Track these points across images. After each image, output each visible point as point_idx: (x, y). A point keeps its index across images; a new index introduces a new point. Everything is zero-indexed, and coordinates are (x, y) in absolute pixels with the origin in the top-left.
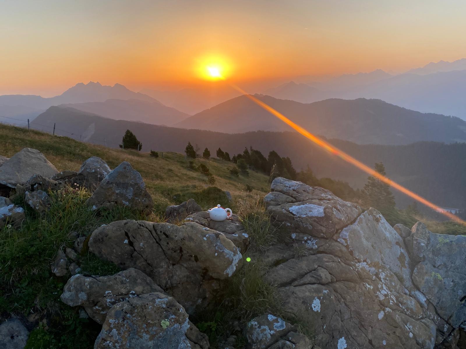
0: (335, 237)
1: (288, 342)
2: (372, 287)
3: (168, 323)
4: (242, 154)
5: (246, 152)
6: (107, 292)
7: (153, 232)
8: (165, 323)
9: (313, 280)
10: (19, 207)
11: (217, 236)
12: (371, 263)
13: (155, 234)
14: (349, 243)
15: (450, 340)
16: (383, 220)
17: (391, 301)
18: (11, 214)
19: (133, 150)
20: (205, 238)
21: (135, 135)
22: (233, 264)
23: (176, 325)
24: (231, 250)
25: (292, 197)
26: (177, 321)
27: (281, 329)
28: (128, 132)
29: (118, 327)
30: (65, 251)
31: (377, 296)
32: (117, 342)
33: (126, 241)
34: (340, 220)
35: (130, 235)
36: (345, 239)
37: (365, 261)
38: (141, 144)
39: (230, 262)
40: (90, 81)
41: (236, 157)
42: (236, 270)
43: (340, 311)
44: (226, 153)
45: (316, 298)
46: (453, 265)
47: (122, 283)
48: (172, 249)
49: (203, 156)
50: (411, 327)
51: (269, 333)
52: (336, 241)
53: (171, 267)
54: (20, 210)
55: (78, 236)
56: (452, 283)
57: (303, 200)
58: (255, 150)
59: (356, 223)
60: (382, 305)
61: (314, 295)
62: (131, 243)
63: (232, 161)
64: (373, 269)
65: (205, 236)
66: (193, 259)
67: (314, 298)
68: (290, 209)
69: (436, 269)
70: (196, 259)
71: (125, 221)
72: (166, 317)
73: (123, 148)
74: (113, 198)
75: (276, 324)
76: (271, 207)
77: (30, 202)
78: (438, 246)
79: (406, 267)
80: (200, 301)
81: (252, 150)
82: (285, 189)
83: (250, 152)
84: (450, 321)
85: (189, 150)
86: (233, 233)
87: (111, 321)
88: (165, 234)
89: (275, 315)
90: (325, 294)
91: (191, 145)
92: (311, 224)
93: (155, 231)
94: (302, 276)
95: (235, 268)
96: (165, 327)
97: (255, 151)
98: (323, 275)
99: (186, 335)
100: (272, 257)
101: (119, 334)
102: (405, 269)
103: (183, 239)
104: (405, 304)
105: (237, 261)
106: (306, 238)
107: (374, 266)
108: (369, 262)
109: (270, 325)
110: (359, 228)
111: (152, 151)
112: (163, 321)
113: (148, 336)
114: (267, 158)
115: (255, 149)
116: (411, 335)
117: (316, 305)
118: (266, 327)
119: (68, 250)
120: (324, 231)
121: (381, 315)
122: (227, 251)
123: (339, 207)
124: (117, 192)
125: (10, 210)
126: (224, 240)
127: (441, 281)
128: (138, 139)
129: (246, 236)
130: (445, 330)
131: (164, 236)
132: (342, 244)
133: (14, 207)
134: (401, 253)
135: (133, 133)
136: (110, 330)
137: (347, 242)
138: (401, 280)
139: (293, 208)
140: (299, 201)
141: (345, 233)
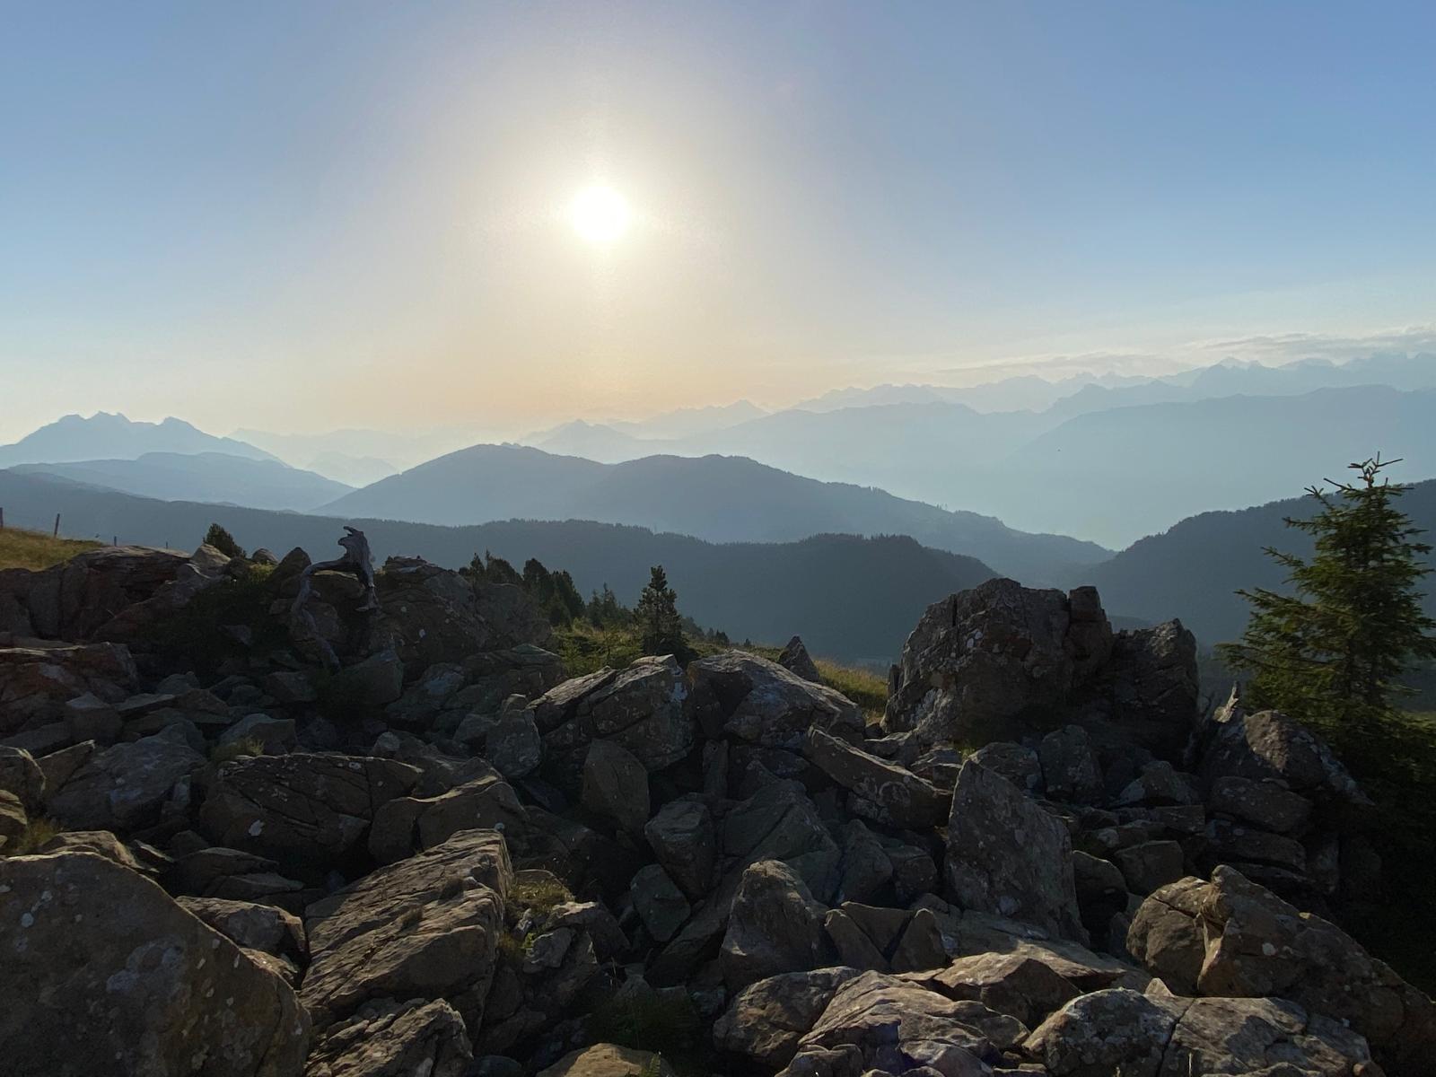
1: (385, 622)
2: (442, 607)
4: (469, 566)
5: (476, 563)
17: (455, 616)
31: (445, 612)
43: (420, 615)
50: (468, 629)
58: (497, 558)
60: (449, 616)
64: (445, 600)
79: (473, 602)
81: (488, 557)
83: (485, 563)
90: (409, 605)
97: (496, 561)
104: (466, 619)
114: (522, 573)
115: (496, 556)
116: (467, 633)
121: (447, 621)
138: (467, 608)
139: (400, 570)
140: (405, 566)
141: (428, 580)
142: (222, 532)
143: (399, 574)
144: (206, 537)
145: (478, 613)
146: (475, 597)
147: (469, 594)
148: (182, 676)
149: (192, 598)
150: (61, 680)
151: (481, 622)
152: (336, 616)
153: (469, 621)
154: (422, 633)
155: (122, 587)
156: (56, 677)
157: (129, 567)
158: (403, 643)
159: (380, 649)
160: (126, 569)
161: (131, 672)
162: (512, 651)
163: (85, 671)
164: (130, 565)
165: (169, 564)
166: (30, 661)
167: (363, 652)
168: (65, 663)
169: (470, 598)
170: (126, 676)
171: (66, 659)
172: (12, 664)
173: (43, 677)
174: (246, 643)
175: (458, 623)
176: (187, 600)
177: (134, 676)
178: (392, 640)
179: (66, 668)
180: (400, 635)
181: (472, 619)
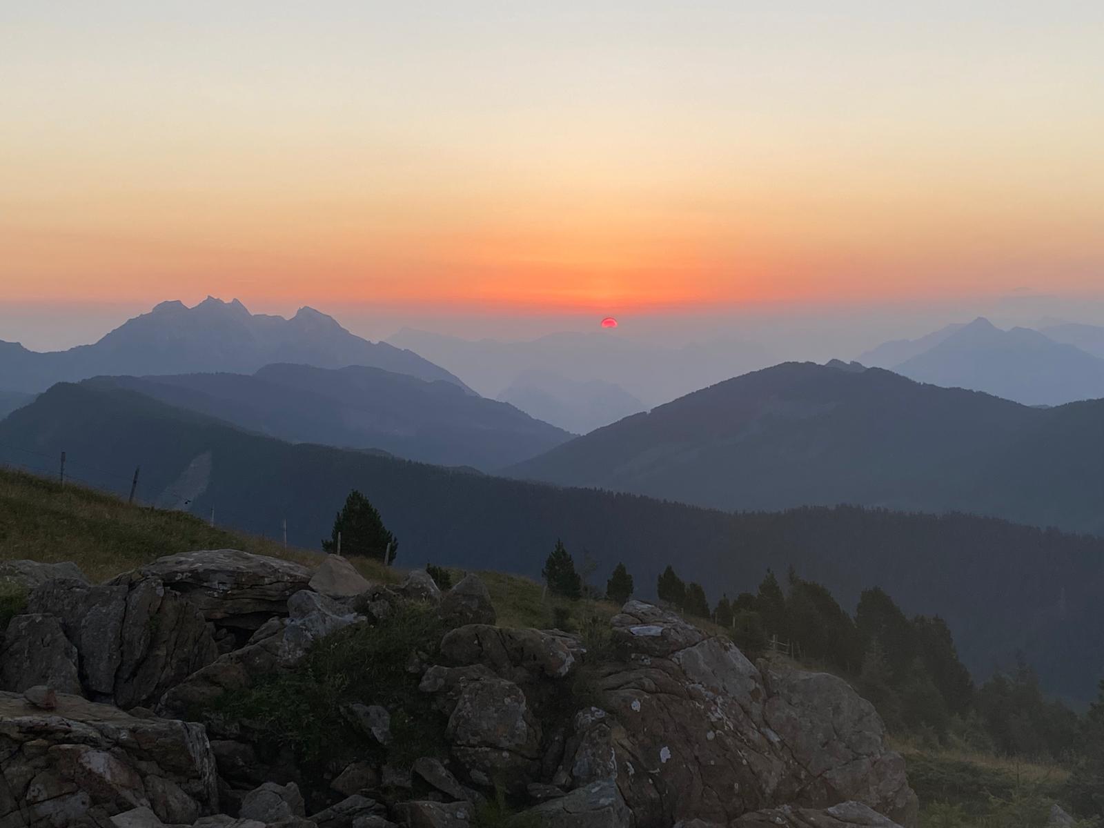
0: (669, 657)
1: (604, 725)
2: (703, 707)
3: (509, 700)
4: (755, 592)
6: (461, 678)
7: (500, 635)
8: (507, 700)
9: (637, 686)
10: (363, 615)
11: (554, 639)
12: (708, 687)
13: (501, 637)
14: (681, 662)
15: (808, 789)
16: (735, 650)
17: (726, 727)
18: (356, 622)
19: (371, 562)
20: (543, 641)
21: (376, 510)
22: (566, 665)
23: (516, 704)
24: (564, 652)
25: (639, 619)
26: (516, 701)
27: (601, 717)
28: (355, 497)
29: (471, 701)
30: (417, 653)
31: (708, 717)
32: (469, 712)
33: (476, 642)
34: (677, 640)
35: (479, 636)
36: (678, 658)
37: (699, 683)
38: (395, 540)
39: (563, 662)
40: (209, 296)
41: (731, 604)
42: (568, 672)
43: (663, 720)
44: (693, 585)
45: (637, 700)
46: (810, 704)
47: (474, 671)
48: (515, 649)
49: (608, 593)
50: (746, 754)
51: (590, 718)
52: (671, 660)
53: (513, 668)
54: (364, 618)
55: (428, 641)
56: (810, 724)
57: (649, 623)
59: (695, 647)
60: (714, 727)
61: (635, 696)
62: (480, 644)
63: (714, 616)
64: (710, 694)
65: (543, 639)
66: (532, 658)
67: (634, 700)
68: (632, 629)
69: (791, 706)
70: (535, 659)
71: (475, 625)
72: (509, 696)
73: (339, 551)
74: (459, 609)
75: (597, 713)
76: (615, 628)
77: (374, 611)
78: (795, 682)
79: (759, 703)
80: (537, 705)
82: (634, 612)
83: (784, 587)
84: (809, 768)
85: (557, 567)
86: (573, 648)
87: (466, 696)
88: (509, 636)
89: (597, 707)
90: (646, 698)
91: (564, 553)
92: (646, 642)
93: (502, 634)
94: (628, 683)
95: (567, 670)
96: (506, 703)
98: (647, 683)
99: (523, 716)
100: (606, 670)
101: (472, 706)
102: (757, 705)
103: (525, 640)
104: (745, 734)
105: (570, 663)
106: (643, 657)
107: (712, 690)
108: (705, 685)
109: (593, 714)
110: (697, 652)
111: (431, 566)
112: (506, 699)
113: (494, 709)
116: (744, 762)
117: (636, 706)
118: (589, 715)
119: (420, 653)
120: (658, 649)
121: (711, 736)
122: (560, 652)
123: (679, 629)
124: (463, 603)
125: (355, 618)
126: (559, 644)
127: (795, 719)
128: (387, 524)
129: (585, 651)
130: (803, 777)
131: (508, 638)
132: (675, 663)
133: (358, 615)
134: (756, 688)
135: (370, 503)
136: (465, 703)
137: (679, 661)
138: (747, 712)
139: (635, 629)
140: (643, 623)
141: (680, 654)
142: (366, 508)
143: (631, 637)
144: (341, 513)
145: (767, 724)
146: (763, 694)
147: (753, 685)
148: (279, 788)
149: (306, 650)
150: (108, 777)
151: (771, 743)
152: (523, 707)
153: (749, 741)
154: (665, 754)
155: (208, 620)
156: (101, 770)
157: (222, 587)
158: (632, 771)
159: (592, 776)
160: (215, 590)
161: (207, 771)
162: (828, 814)
163: (143, 765)
164: (223, 583)
165: (280, 585)
166: (68, 741)
167: (563, 778)
168: (116, 749)
169: (754, 694)
170: (200, 778)
171: (118, 743)
172: (45, 743)
173: (84, 768)
174: (380, 739)
175: (729, 741)
176: (300, 653)
177: (211, 778)
178: (613, 764)
179: (117, 756)
180: (627, 756)
181: (755, 736)
